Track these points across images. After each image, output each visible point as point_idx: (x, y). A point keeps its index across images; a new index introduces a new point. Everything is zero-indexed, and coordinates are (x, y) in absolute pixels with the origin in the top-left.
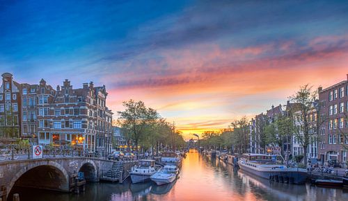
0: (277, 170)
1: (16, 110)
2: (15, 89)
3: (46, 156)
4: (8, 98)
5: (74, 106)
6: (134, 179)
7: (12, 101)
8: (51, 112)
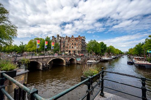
0: (139, 63)
1: (60, 44)
2: (60, 39)
3: (58, 56)
4: (58, 41)
5: (74, 42)
6: (87, 64)
7: (59, 42)
8: (69, 44)
